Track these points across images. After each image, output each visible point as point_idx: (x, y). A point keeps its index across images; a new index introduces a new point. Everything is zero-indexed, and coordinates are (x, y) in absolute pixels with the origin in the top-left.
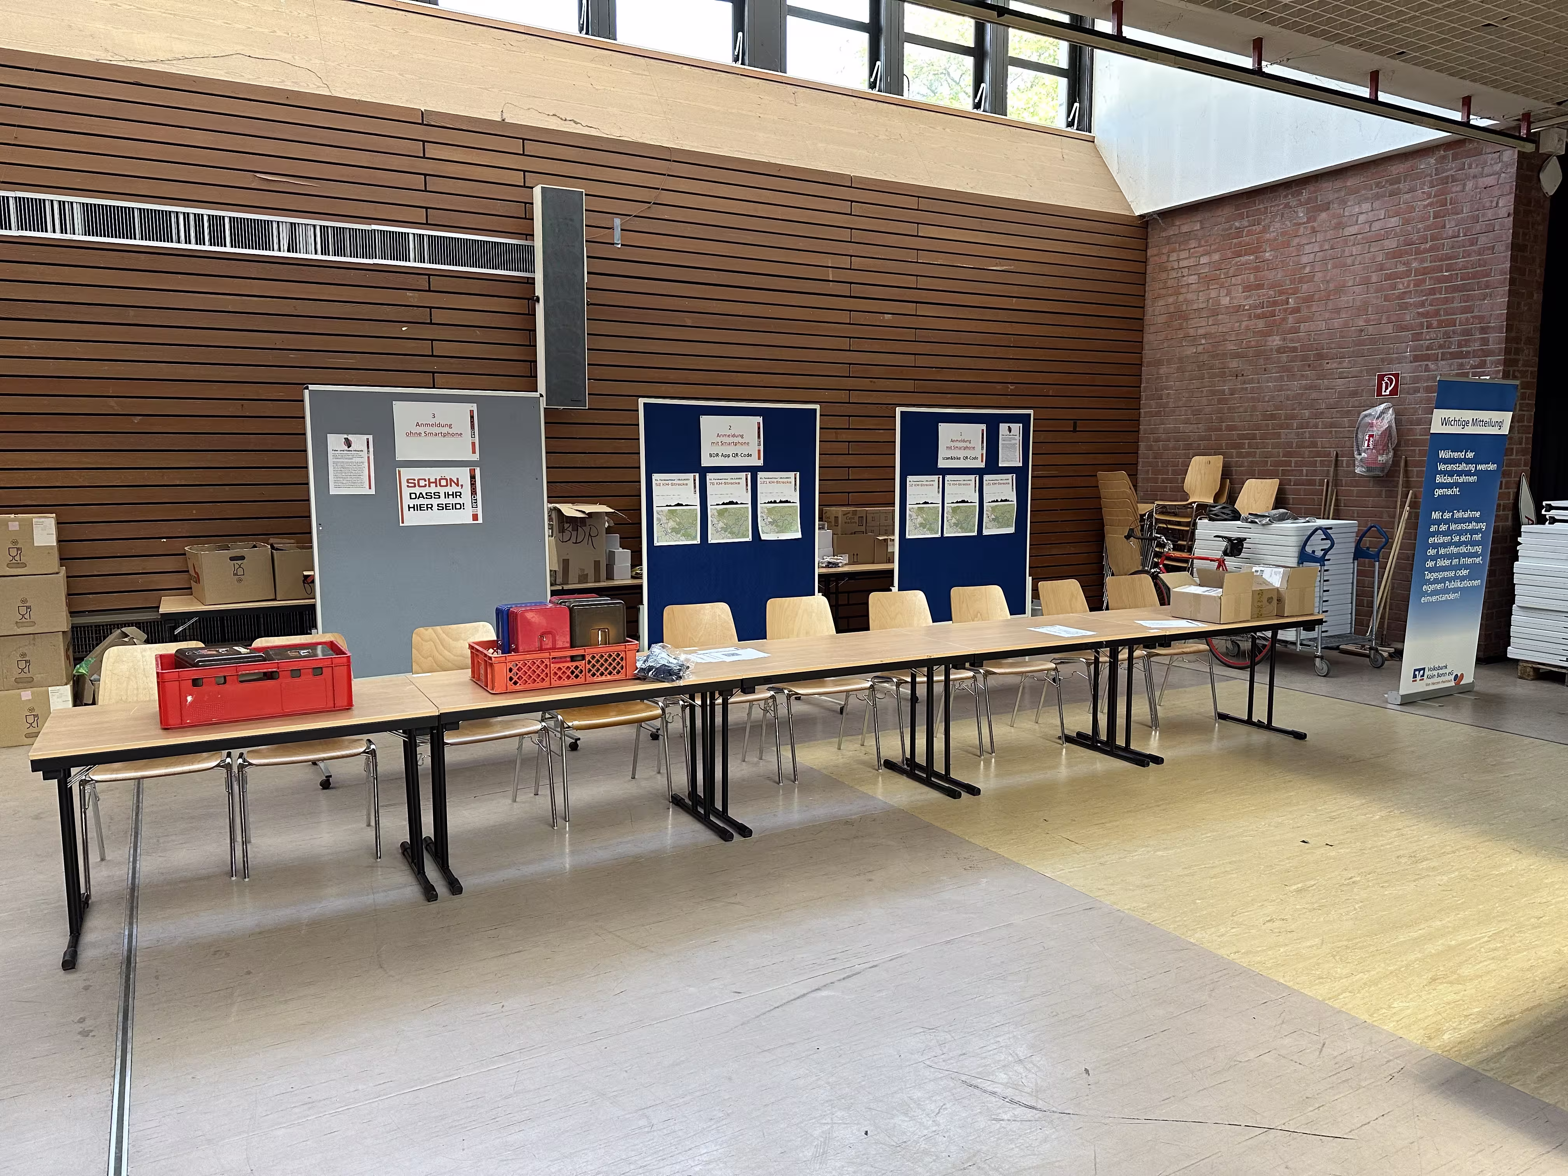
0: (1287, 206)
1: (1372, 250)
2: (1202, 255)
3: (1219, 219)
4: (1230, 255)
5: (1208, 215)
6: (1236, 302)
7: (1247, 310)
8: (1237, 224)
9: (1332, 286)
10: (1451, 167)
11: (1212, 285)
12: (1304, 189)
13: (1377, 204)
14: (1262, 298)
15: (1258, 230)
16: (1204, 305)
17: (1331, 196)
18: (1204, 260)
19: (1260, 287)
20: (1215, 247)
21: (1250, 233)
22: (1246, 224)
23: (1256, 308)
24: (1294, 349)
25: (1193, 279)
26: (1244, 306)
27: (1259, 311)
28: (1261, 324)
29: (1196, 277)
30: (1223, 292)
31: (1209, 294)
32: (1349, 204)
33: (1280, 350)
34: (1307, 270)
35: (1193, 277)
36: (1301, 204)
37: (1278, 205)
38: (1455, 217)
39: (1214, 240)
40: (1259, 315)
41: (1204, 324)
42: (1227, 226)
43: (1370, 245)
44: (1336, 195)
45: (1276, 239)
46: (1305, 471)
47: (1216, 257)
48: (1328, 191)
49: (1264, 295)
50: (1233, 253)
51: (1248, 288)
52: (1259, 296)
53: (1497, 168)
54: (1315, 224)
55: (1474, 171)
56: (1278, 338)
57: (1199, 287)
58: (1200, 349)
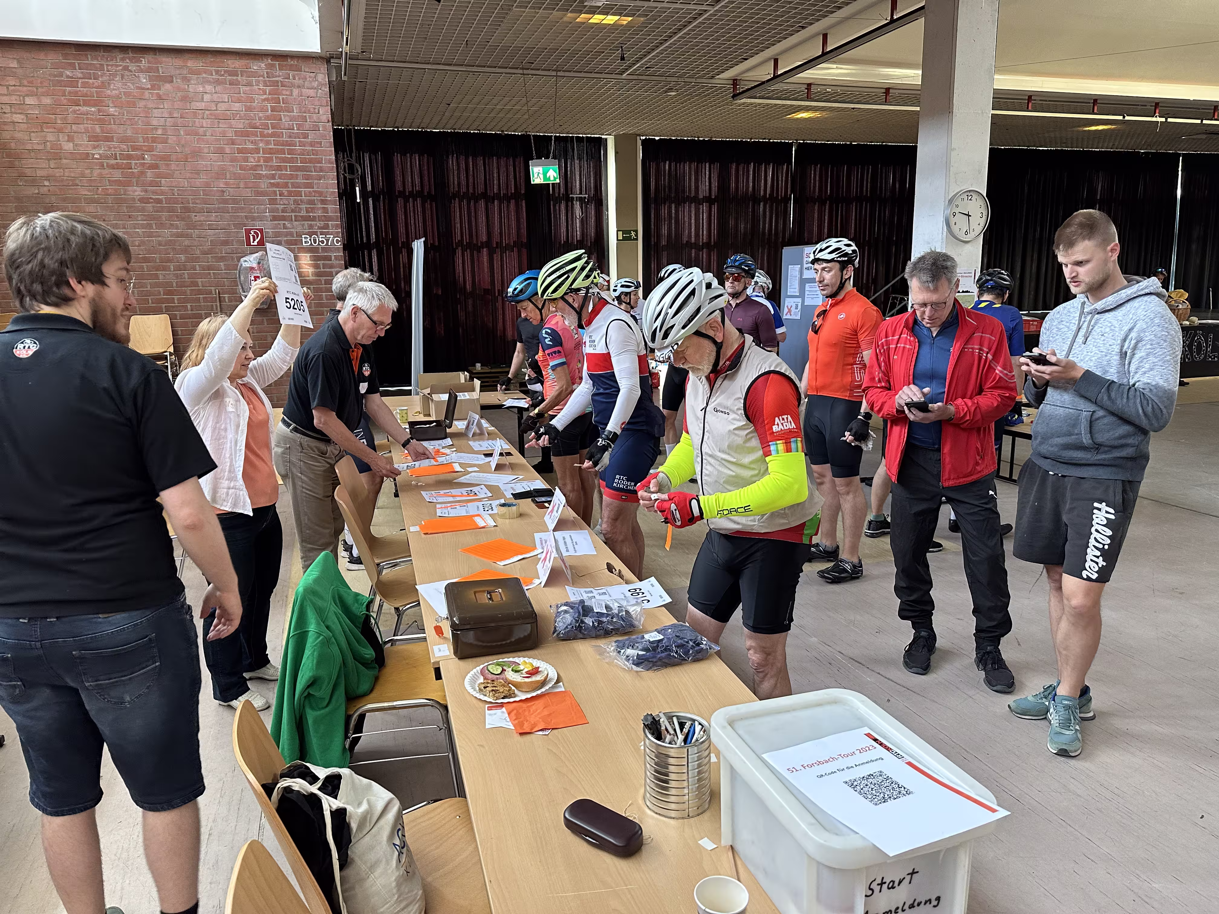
0: (126, 68)
1: (221, 125)
2: (27, 95)
3: (42, 63)
4: (65, 102)
5: (26, 55)
6: (82, 150)
7: (97, 159)
8: (68, 73)
9: (187, 150)
10: (279, 74)
11: (48, 128)
12: (144, 58)
13: (219, 88)
14: (113, 149)
15: (96, 84)
16: (41, 147)
17: (173, 72)
18: (29, 101)
19: (109, 139)
20: (44, 90)
21: (85, 85)
22: (80, 75)
23: (107, 157)
24: (159, 201)
25: (18, 118)
26: (94, 154)
27: (113, 162)
28: (117, 175)
29: (22, 116)
30: (63, 137)
31: (46, 136)
32: (192, 82)
33: (142, 200)
34: (160, 132)
35: (18, 115)
36: (142, 71)
37: (117, 66)
38: (289, 114)
39: (41, 83)
40: (112, 164)
41: (44, 166)
42: (55, 72)
43: (219, 122)
44: (178, 72)
45: (118, 97)
46: (189, 307)
47: (47, 101)
48: (168, 64)
49: (115, 148)
50: (69, 100)
51: (94, 138)
52: (110, 148)
53: (315, 84)
54: (161, 92)
55: (297, 82)
56: (139, 189)
57: (28, 127)
58: (44, 190)
